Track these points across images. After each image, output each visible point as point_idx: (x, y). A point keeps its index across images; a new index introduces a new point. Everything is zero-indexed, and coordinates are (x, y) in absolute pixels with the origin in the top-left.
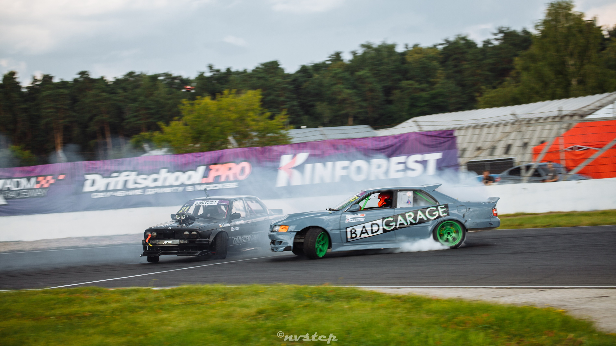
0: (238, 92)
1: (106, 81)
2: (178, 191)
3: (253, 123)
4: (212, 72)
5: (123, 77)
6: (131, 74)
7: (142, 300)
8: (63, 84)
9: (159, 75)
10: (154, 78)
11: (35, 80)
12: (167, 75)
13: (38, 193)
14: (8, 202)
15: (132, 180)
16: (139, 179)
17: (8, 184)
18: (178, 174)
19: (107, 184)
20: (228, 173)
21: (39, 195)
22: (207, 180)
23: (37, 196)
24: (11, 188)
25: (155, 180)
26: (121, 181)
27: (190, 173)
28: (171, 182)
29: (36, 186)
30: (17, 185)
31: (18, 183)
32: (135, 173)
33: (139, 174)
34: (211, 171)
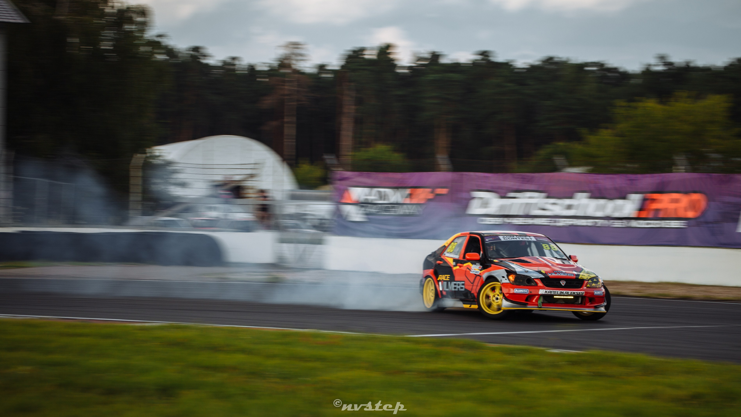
0: (698, 97)
1: (512, 67)
2: (597, 225)
3: (715, 141)
4: (666, 66)
5: (541, 64)
6: (549, 60)
7: (534, 364)
8: (456, 67)
9: (587, 64)
10: (580, 67)
11: (420, 58)
12: (600, 65)
13: (405, 210)
14: (369, 219)
15: (536, 204)
16: (547, 203)
17: (370, 195)
18: (602, 202)
19: (502, 207)
20: (673, 206)
21: (411, 214)
22: (644, 214)
23: (408, 214)
24: (372, 200)
25: (569, 207)
26: (522, 204)
27: (620, 202)
28: (590, 212)
29: (408, 201)
30: (381, 196)
31: (383, 194)
32: (543, 195)
33: (548, 197)
34: (648, 202)
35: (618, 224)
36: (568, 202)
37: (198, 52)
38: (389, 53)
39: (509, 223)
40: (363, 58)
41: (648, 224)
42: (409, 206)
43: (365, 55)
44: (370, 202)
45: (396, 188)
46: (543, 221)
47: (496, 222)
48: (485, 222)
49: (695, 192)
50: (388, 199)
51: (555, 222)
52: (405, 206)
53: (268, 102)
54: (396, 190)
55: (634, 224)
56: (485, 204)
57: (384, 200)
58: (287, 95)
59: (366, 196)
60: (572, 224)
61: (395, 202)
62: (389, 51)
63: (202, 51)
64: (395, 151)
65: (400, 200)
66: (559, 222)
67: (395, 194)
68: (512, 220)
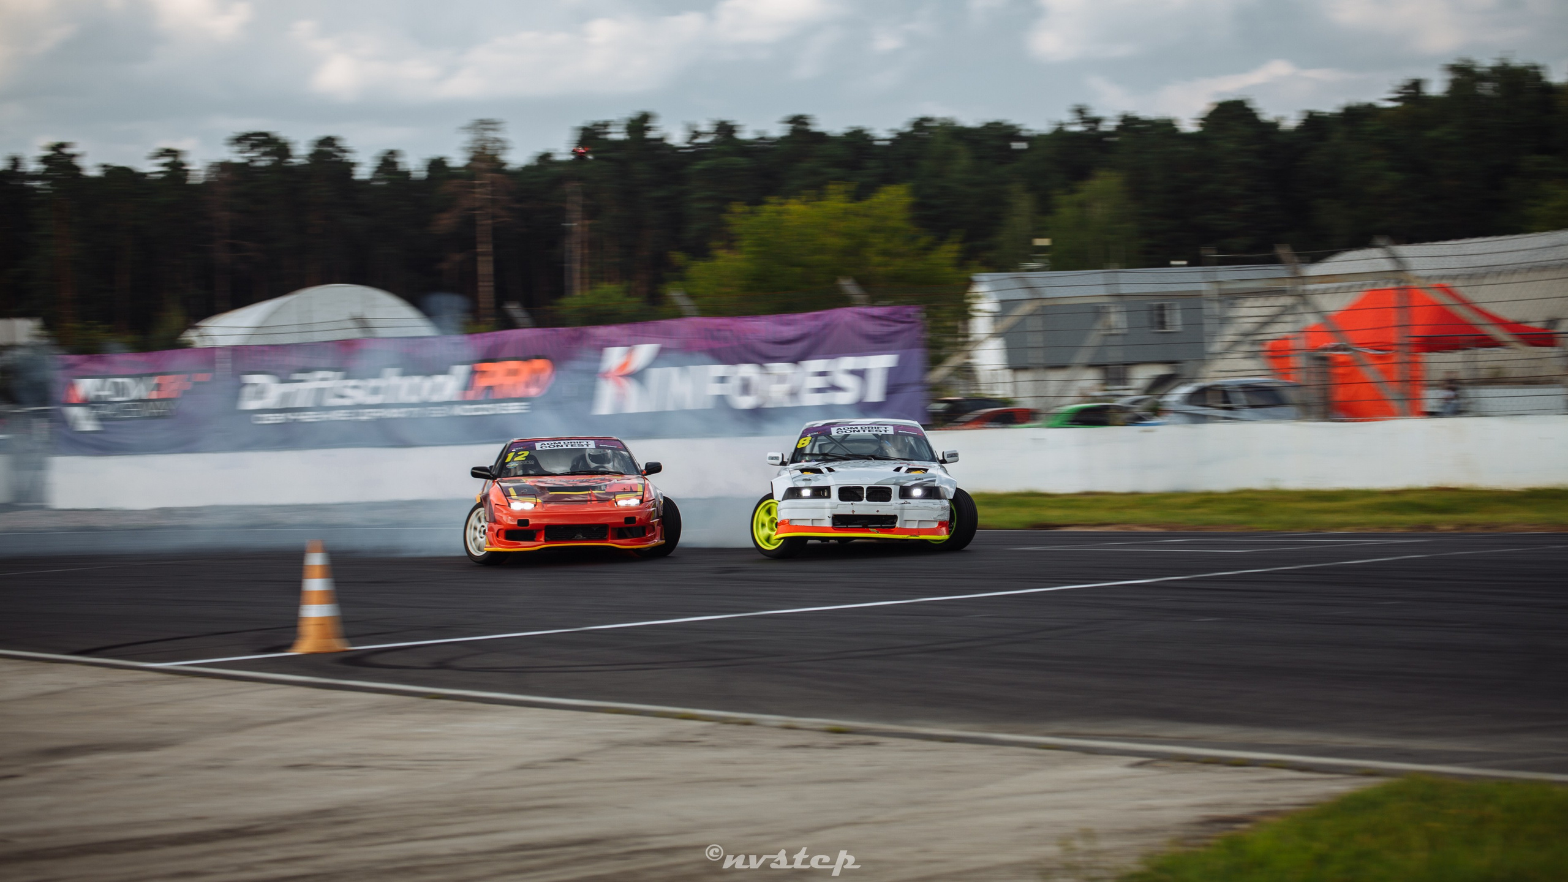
3: (877, 259)
11: (697, 134)
13: (152, 410)
14: (104, 426)
15: (331, 388)
16: (346, 387)
17: (102, 389)
18: (417, 380)
19: (285, 396)
20: (510, 380)
21: (161, 415)
22: (471, 395)
23: (156, 415)
24: (106, 396)
25: (375, 391)
26: (311, 390)
27: (440, 379)
28: (404, 397)
29: (154, 395)
30: (120, 390)
31: (121, 386)
32: (339, 374)
33: (347, 378)
34: (477, 376)
35: (437, 412)
36: (373, 383)
37: (333, 145)
38: (649, 129)
39: (295, 420)
40: (606, 140)
41: (476, 410)
42: (158, 403)
43: (609, 133)
44: (103, 400)
45: (139, 376)
46: (341, 415)
47: (276, 420)
48: (262, 421)
49: (538, 357)
50: (128, 395)
51: (358, 414)
52: (151, 403)
53: (446, 222)
54: (138, 379)
55: (459, 411)
56: (260, 393)
57: (123, 395)
58: (480, 208)
59: (98, 390)
60: (380, 416)
61: (137, 398)
62: (647, 125)
63: (339, 143)
64: (629, 293)
65: (144, 395)
66: (363, 415)
67: (137, 386)
68: (298, 415)
